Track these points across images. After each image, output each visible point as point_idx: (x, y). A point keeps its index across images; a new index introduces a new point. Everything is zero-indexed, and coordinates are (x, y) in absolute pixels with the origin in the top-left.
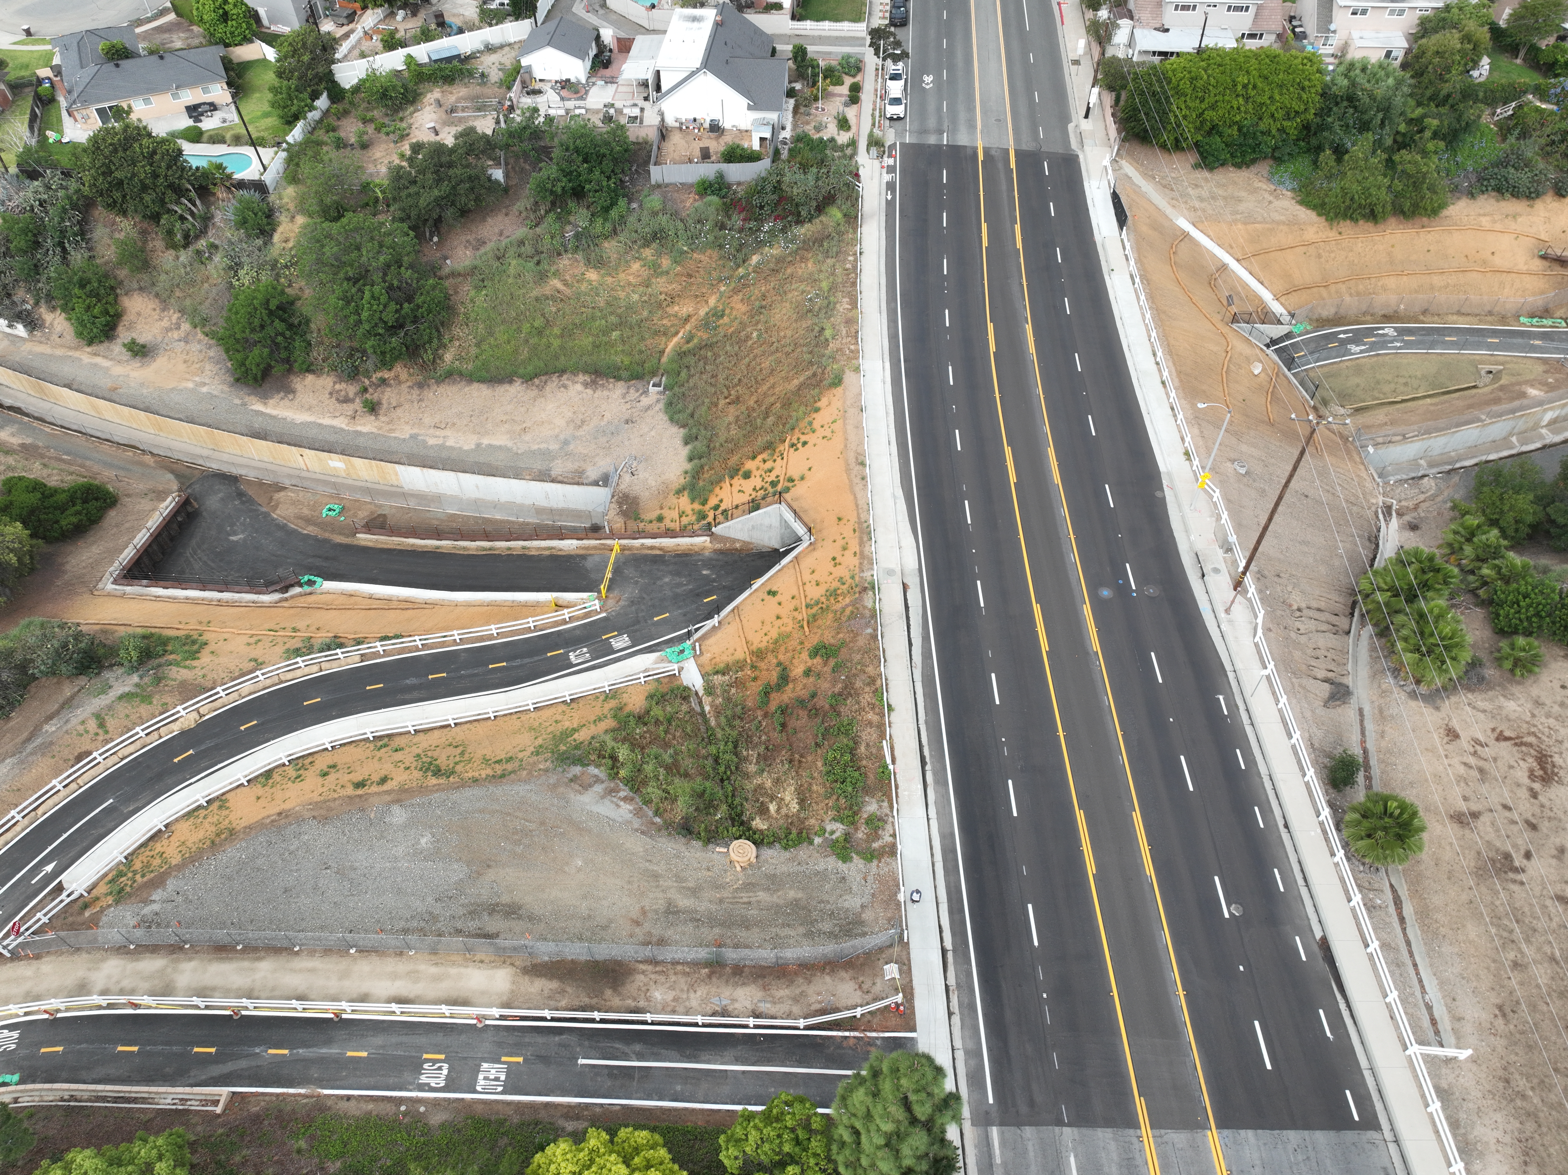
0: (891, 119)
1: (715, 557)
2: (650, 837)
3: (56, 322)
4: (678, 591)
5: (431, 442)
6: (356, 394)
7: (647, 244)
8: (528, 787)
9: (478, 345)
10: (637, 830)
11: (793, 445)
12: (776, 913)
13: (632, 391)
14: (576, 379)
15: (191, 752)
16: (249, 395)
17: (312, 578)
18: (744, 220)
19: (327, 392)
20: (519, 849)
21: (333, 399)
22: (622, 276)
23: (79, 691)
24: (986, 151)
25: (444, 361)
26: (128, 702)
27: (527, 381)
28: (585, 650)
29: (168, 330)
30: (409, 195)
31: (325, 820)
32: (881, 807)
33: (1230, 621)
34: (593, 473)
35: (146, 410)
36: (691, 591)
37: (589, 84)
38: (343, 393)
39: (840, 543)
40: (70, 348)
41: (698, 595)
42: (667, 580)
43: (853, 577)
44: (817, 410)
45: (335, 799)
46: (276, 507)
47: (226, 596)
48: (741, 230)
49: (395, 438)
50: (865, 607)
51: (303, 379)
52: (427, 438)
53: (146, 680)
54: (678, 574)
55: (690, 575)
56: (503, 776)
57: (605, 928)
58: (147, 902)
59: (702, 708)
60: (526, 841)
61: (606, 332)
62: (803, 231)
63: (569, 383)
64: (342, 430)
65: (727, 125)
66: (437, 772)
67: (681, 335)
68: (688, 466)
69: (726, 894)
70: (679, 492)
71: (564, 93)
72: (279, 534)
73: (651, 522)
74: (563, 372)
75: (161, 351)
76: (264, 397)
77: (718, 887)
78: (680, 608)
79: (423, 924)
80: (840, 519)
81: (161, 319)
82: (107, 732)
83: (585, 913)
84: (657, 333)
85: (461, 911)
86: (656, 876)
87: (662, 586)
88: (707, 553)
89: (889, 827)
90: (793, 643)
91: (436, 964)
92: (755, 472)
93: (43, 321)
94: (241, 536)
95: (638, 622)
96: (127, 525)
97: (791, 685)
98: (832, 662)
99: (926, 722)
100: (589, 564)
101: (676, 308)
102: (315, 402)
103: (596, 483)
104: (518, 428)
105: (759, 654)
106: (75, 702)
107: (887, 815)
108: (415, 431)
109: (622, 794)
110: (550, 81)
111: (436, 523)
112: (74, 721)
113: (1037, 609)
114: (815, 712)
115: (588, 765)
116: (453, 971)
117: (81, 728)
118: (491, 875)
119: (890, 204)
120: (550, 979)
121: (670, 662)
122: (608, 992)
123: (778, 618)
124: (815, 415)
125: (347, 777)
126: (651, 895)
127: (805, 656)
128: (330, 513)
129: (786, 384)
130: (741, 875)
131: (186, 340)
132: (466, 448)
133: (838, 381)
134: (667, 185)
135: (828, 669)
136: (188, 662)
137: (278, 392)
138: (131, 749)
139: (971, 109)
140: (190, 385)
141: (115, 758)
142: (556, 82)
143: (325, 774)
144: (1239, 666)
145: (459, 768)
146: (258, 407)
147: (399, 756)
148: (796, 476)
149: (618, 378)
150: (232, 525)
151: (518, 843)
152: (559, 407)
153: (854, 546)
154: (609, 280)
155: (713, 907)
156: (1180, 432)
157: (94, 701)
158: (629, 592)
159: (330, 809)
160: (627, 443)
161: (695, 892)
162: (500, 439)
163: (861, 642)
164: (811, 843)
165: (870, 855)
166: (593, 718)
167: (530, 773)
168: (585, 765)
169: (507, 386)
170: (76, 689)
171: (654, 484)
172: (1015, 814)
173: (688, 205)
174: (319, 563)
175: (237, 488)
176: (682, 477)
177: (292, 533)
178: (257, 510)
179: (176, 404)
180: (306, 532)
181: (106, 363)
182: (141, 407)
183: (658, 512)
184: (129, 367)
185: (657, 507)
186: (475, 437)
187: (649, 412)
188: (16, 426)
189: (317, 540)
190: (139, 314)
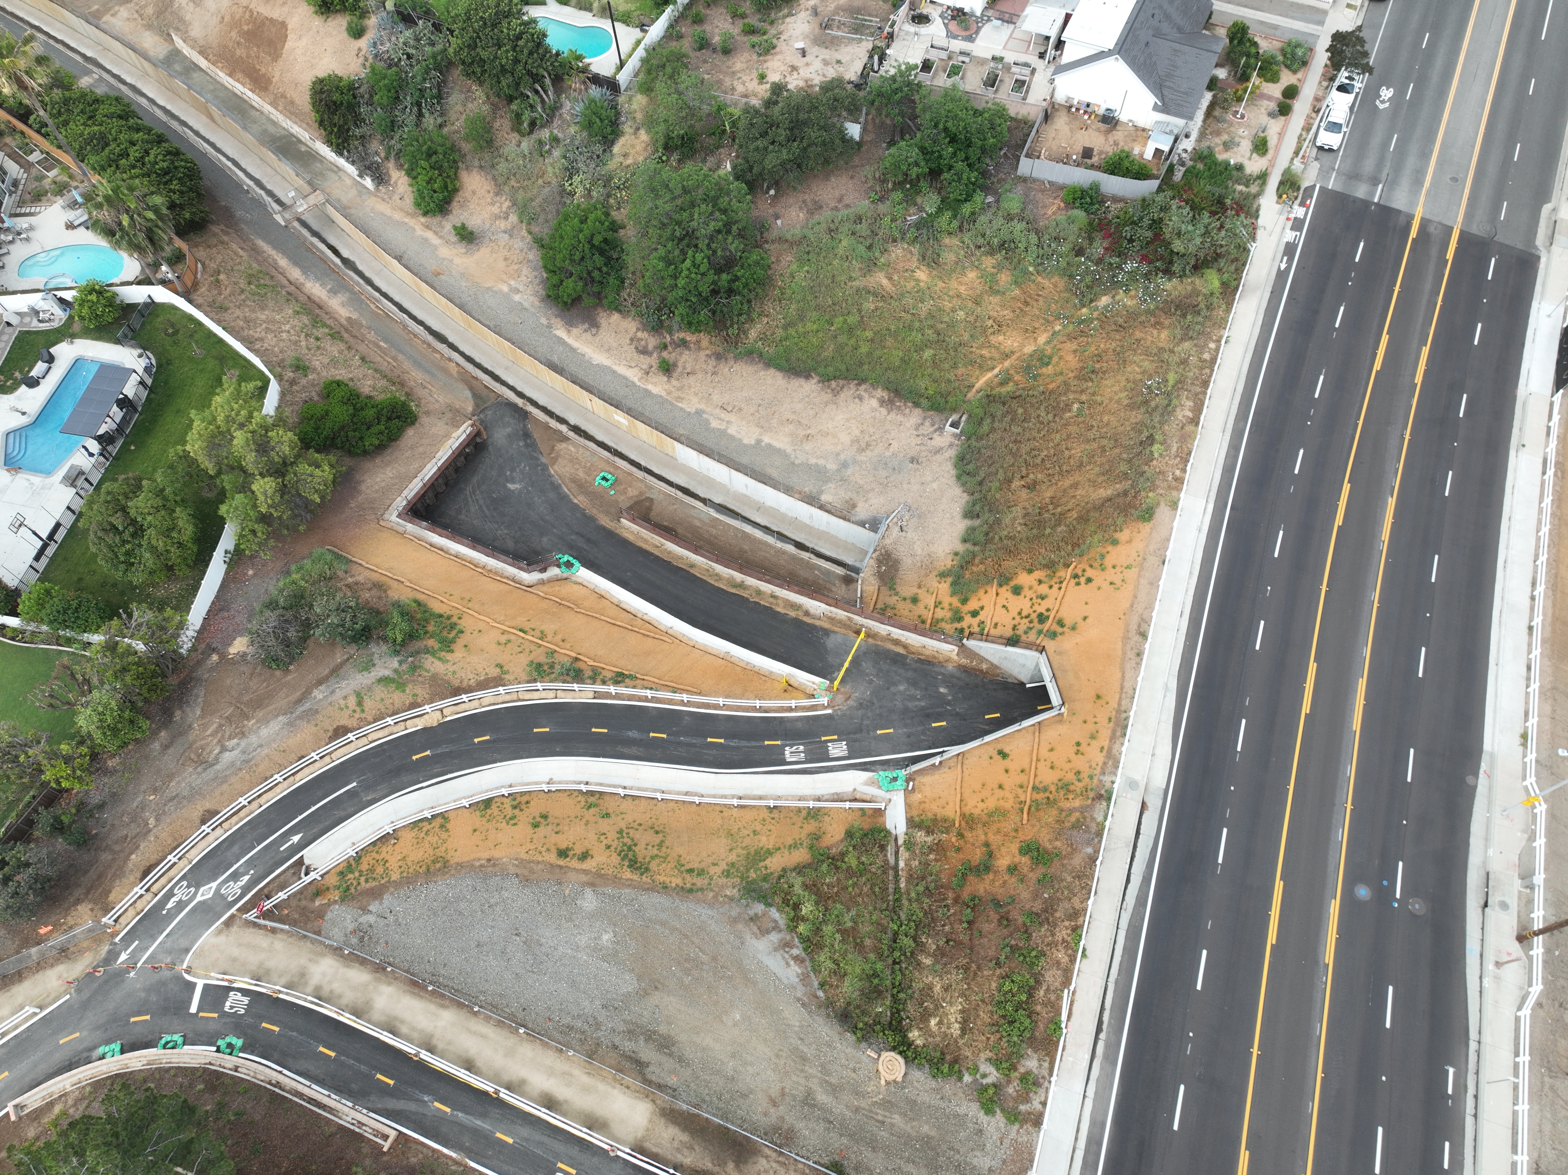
0: (1321, 148)
1: (958, 674)
2: (810, 1013)
3: (400, 182)
4: (910, 705)
5: (714, 424)
6: (656, 348)
7: (992, 252)
8: (710, 912)
9: (785, 327)
10: (798, 1000)
11: (1076, 576)
12: (905, 1144)
13: (927, 423)
14: (874, 393)
15: (428, 753)
16: (556, 316)
17: (571, 559)
18: (1106, 249)
19: (628, 337)
20: (687, 980)
21: (633, 347)
22: (954, 284)
23: (348, 659)
24: (1425, 224)
25: (747, 338)
26: (385, 686)
27: (823, 382)
28: (802, 748)
29: (497, 217)
30: (757, 149)
31: (526, 881)
32: (1041, 1065)
33: (1497, 978)
34: (863, 511)
35: (461, 307)
36: (923, 709)
37: (984, 19)
38: (643, 343)
39: (1090, 727)
40: (408, 214)
41: (928, 716)
42: (902, 688)
43: (1091, 777)
44: (1115, 542)
45: (539, 862)
46: (554, 461)
47: (492, 563)
48: (1099, 261)
49: (682, 409)
50: (1093, 819)
51: (609, 316)
52: (711, 419)
53: (405, 667)
54: (914, 684)
55: (926, 689)
56: (691, 891)
57: (744, 1096)
58: (365, 910)
59: (897, 860)
60: (695, 973)
61: (919, 349)
62: (1168, 286)
63: (866, 395)
64: (633, 383)
65: (1123, 117)
66: (634, 864)
67: (996, 371)
68: (960, 548)
69: (864, 1104)
70: (943, 575)
71: (953, 25)
72: (552, 495)
73: (905, 599)
74: (863, 381)
75: (486, 240)
76: (570, 324)
77: (858, 1093)
78: (906, 726)
79: (586, 1027)
80: (1098, 697)
81: (493, 204)
82: (363, 711)
83: (731, 1073)
84: (972, 363)
85: (622, 1027)
86: (804, 1059)
87: (895, 694)
88: (950, 667)
89: (1042, 1092)
90: (1008, 826)
91: (589, 1074)
92: (1026, 591)
93: (390, 176)
94: (518, 486)
95: (861, 731)
96: (421, 449)
97: (991, 876)
98: (1041, 870)
99: (1117, 982)
100: (831, 642)
101: (1001, 338)
102: (615, 345)
103: (862, 524)
104: (802, 433)
105: (970, 821)
106: (342, 672)
107: (1043, 1078)
108: (702, 406)
109: (795, 952)
110: (942, 5)
111: (698, 524)
112: (339, 694)
113: (1279, 886)
114: (1005, 920)
115: (771, 905)
116: (602, 1087)
117: (342, 702)
118: (655, 998)
119: (1281, 276)
120: (683, 1131)
121: (880, 787)
122: (731, 1166)
123: (1001, 787)
124: (1110, 548)
125: (554, 838)
126: (794, 1078)
127: (1014, 848)
128: (603, 483)
129: (1091, 490)
130: (883, 1089)
131: (510, 233)
132: (746, 441)
133: (1148, 515)
134: (1035, 180)
135: (1033, 876)
136: (443, 653)
137: (584, 323)
138: (380, 734)
139: (1425, 155)
140: (505, 289)
141: (364, 741)
142: (949, 7)
143: (536, 826)
144: (1487, 1038)
145: (653, 866)
146: (561, 333)
147: (605, 825)
148: (1068, 622)
149: (916, 405)
150: (513, 470)
151: (687, 972)
152: (848, 420)
153: (1104, 740)
154: (941, 284)
155: (848, 1114)
156: (1527, 703)
157: (359, 676)
158: (861, 691)
159: (532, 871)
160: (905, 486)
161: (834, 1090)
162: (780, 441)
163: (1077, 861)
164: (960, 1079)
165: (1014, 1117)
166: (789, 841)
167: (715, 897)
168: (769, 905)
169: (802, 381)
170: (345, 657)
171: (919, 552)
172: (1176, 1127)
173: (1050, 213)
174: (581, 543)
175: (524, 426)
176: (950, 557)
177: (563, 498)
178: (537, 459)
179: (489, 307)
180: (576, 501)
181: (435, 241)
182: (457, 302)
183: (915, 590)
184: (455, 251)
185: (916, 584)
186: (758, 430)
187: (938, 456)
188: (347, 295)
189: (584, 515)
190: (474, 193)
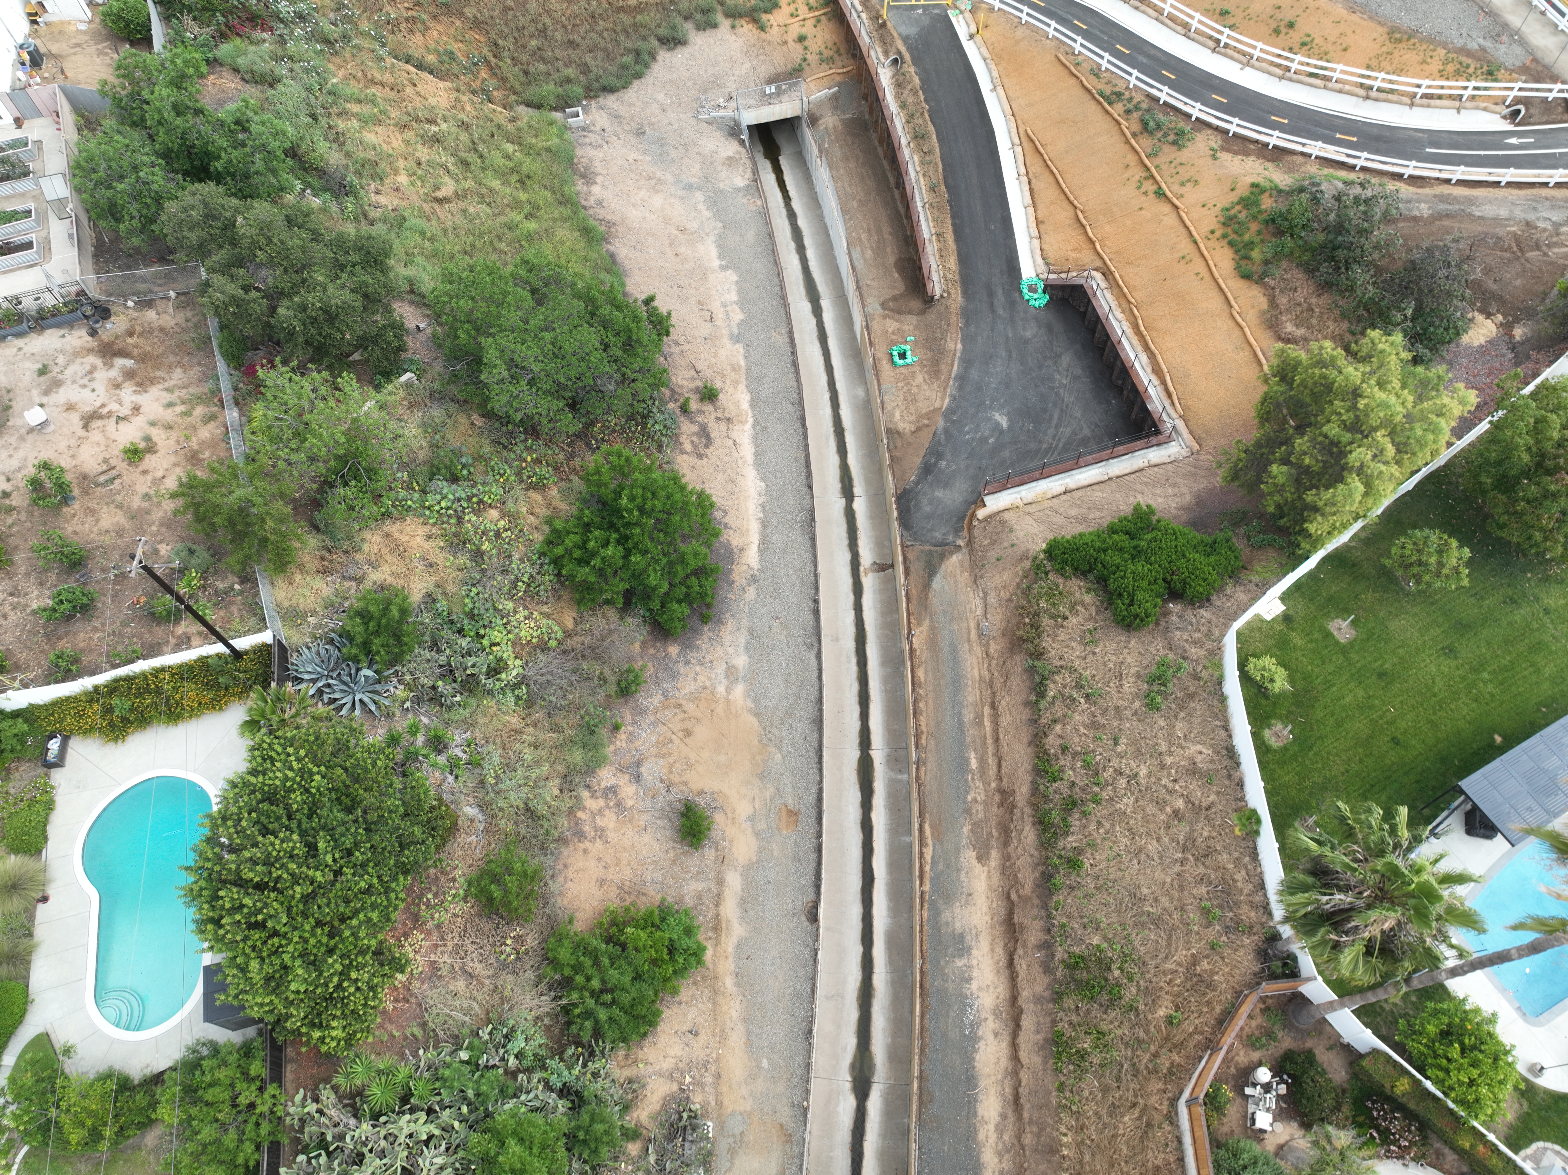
5: (738, 316)
13: (586, 140)
34: (731, 150)
38: (695, 439)
49: (746, 358)
58: (1482, 49)
63: (592, 199)
64: (754, 426)
70: (762, 28)
74: (577, 206)
76: (730, 556)
81: (601, 832)
94: (997, 416)
102: (720, 477)
108: (726, 341)
132: (735, 278)
140: (739, 690)
146: (752, 558)
149: (572, 155)
150: (984, 440)
160: (675, 126)
171: (748, 65)
174: (1000, 298)
175: (917, 483)
176: (740, 31)
177: (967, 362)
178: (946, 431)
179: (788, 682)
180: (959, 346)
181: (734, 881)
182: (816, 736)
183: (791, 44)
184: (730, 831)
185: (785, 48)
186: (711, 277)
187: (622, 113)
188: (946, 916)
189: (967, 324)
190: (602, 882)
